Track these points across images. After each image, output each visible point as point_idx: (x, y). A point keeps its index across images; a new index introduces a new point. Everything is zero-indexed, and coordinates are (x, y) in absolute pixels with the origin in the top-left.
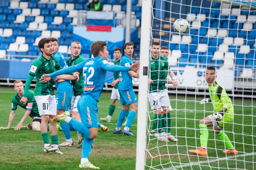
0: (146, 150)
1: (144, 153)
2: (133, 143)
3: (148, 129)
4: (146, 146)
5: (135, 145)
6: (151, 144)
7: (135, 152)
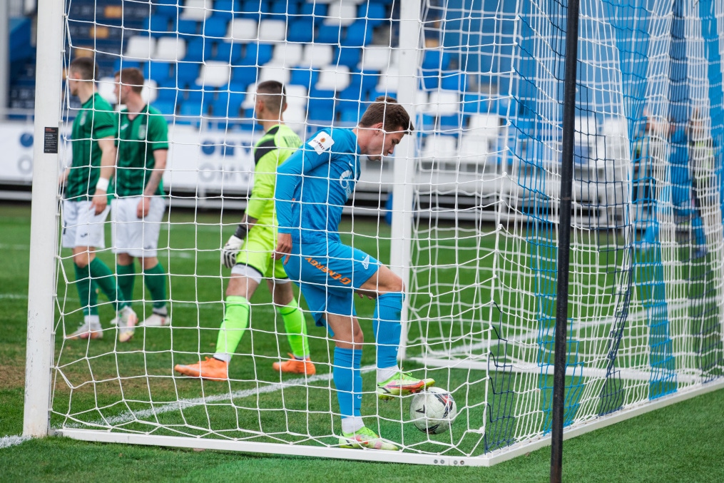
0: (53, 366)
1: (48, 377)
2: (17, 349)
3: (61, 306)
4: (53, 356)
5: (23, 354)
6: (69, 348)
7: (22, 372)
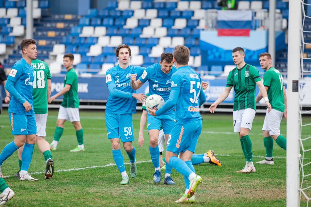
0: (299, 189)
1: (297, 194)
2: (282, 181)
3: (301, 161)
4: (299, 184)
5: (285, 183)
6: (306, 181)
7: (285, 191)
